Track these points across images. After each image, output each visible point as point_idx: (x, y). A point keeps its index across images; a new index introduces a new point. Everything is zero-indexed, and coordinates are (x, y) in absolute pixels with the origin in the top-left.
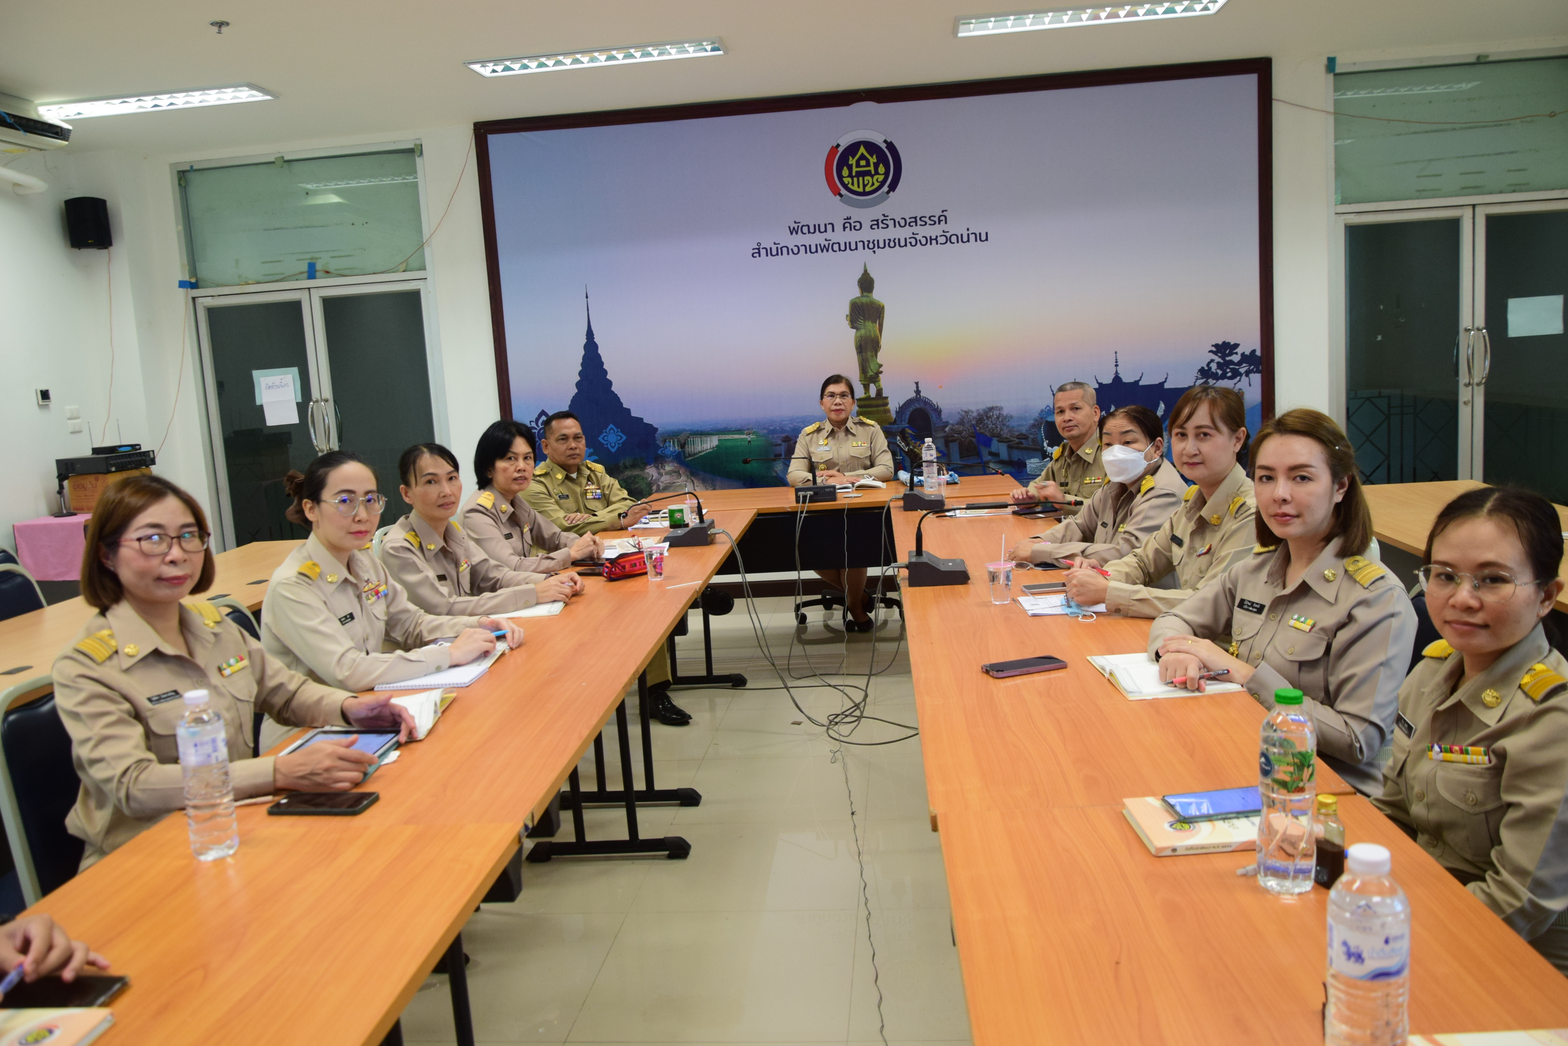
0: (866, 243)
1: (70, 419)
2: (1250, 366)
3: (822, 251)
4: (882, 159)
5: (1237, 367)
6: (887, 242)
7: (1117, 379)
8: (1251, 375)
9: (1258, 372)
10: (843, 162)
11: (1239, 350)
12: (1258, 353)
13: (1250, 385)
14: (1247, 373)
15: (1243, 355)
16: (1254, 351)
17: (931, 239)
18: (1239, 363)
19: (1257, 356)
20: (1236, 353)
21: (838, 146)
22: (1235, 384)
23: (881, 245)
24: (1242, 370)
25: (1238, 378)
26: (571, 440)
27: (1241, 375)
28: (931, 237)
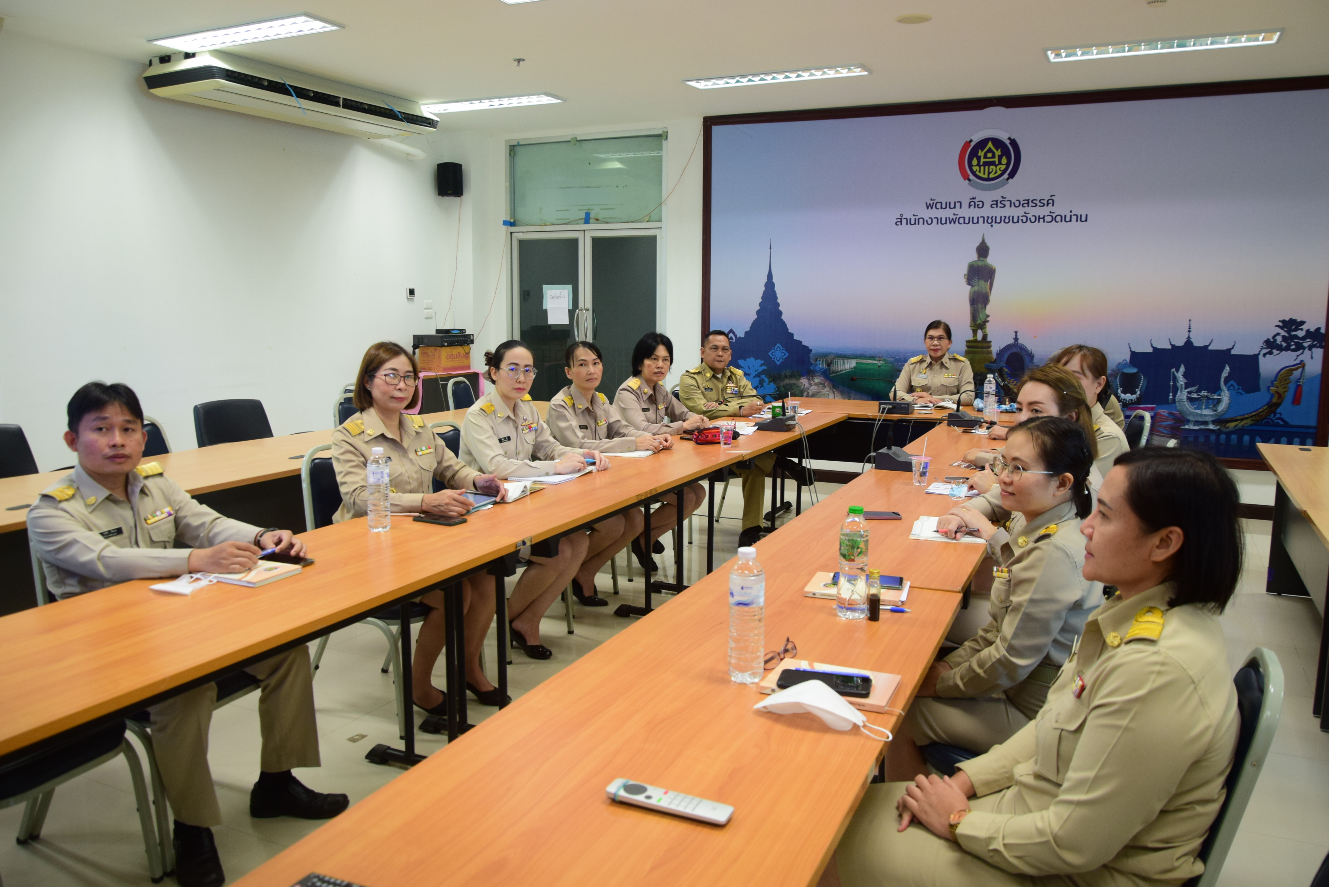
0: (986, 219)
1: (425, 309)
2: (1314, 341)
3: (950, 223)
4: (1005, 152)
5: (1301, 342)
6: (1003, 218)
7: (1189, 342)
8: (1314, 350)
9: (1320, 347)
10: (974, 154)
11: (1305, 327)
12: (1323, 331)
13: (1312, 358)
14: (1310, 348)
15: (1308, 331)
16: (1319, 329)
17: (1039, 218)
18: (1304, 338)
19: (1321, 333)
20: (1302, 329)
21: (971, 141)
22: (1298, 356)
23: (998, 220)
24: (1306, 345)
25: (1301, 351)
26: (720, 350)
27: (1304, 348)
28: (1039, 216)
